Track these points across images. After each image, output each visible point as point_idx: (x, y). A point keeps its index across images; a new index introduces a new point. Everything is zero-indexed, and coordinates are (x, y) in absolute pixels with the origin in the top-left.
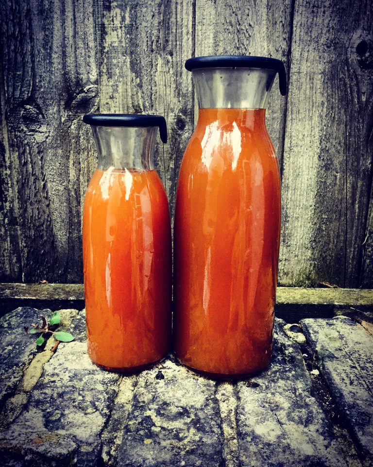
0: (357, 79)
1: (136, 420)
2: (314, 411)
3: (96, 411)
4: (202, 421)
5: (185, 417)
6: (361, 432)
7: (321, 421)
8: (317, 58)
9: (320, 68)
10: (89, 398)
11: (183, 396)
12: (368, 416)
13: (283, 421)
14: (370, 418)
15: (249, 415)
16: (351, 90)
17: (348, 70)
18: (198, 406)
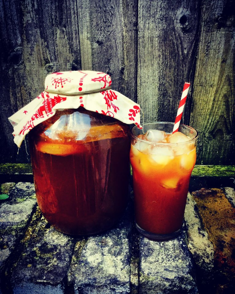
0: (181, 40)
1: (27, 253)
2: (124, 248)
3: (7, 248)
4: (62, 254)
5: (54, 251)
6: (144, 261)
7: (125, 254)
8: (155, 28)
9: (157, 33)
10: (6, 240)
11: (57, 238)
12: (152, 251)
13: (105, 254)
15: (88, 250)
17: (175, 34)
18: (63, 244)
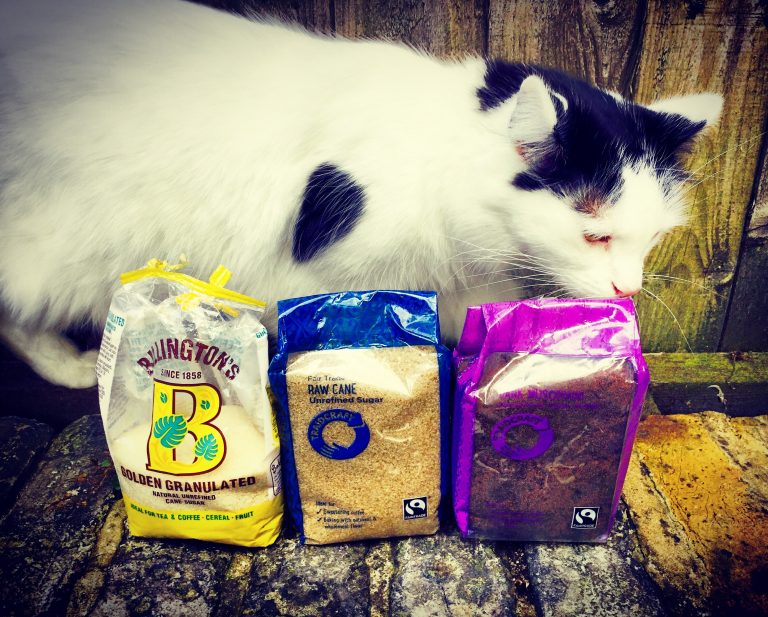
0: (595, 43)
1: (254, 608)
2: (495, 580)
3: (199, 596)
4: (343, 604)
5: (321, 599)
6: (551, 612)
7: (501, 597)
8: (532, 12)
9: (536, 27)
10: (189, 575)
11: (320, 564)
12: (564, 585)
13: (451, 599)
14: (567, 588)
15: (406, 592)
16: (585, 61)
17: (581, 30)
18: (340, 579)
